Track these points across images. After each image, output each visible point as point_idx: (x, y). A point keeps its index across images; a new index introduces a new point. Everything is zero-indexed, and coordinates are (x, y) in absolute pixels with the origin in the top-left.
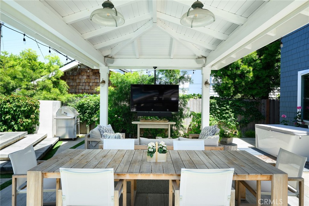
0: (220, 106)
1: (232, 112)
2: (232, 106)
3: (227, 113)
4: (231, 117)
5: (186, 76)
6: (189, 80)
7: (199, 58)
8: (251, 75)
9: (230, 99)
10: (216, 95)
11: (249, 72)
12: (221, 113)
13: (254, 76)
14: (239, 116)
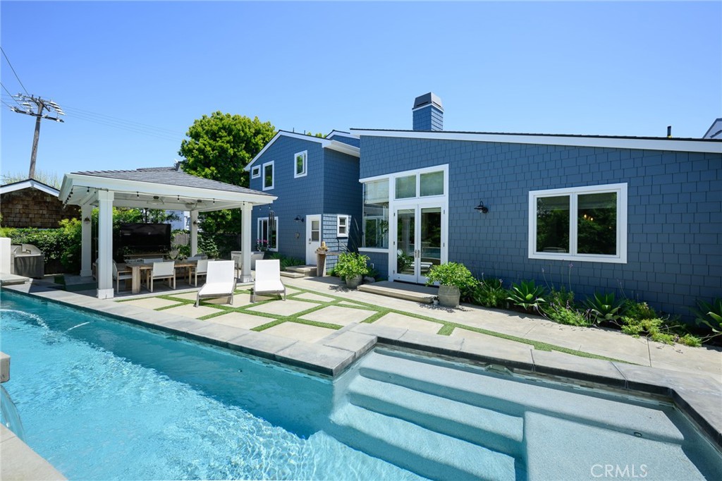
0: (205, 239)
1: (215, 244)
2: (215, 239)
3: (211, 245)
4: (214, 248)
5: (174, 215)
6: (177, 218)
7: (188, 204)
8: (230, 217)
9: (213, 234)
10: (201, 230)
11: (228, 214)
12: (206, 246)
13: (233, 218)
14: (221, 247)
